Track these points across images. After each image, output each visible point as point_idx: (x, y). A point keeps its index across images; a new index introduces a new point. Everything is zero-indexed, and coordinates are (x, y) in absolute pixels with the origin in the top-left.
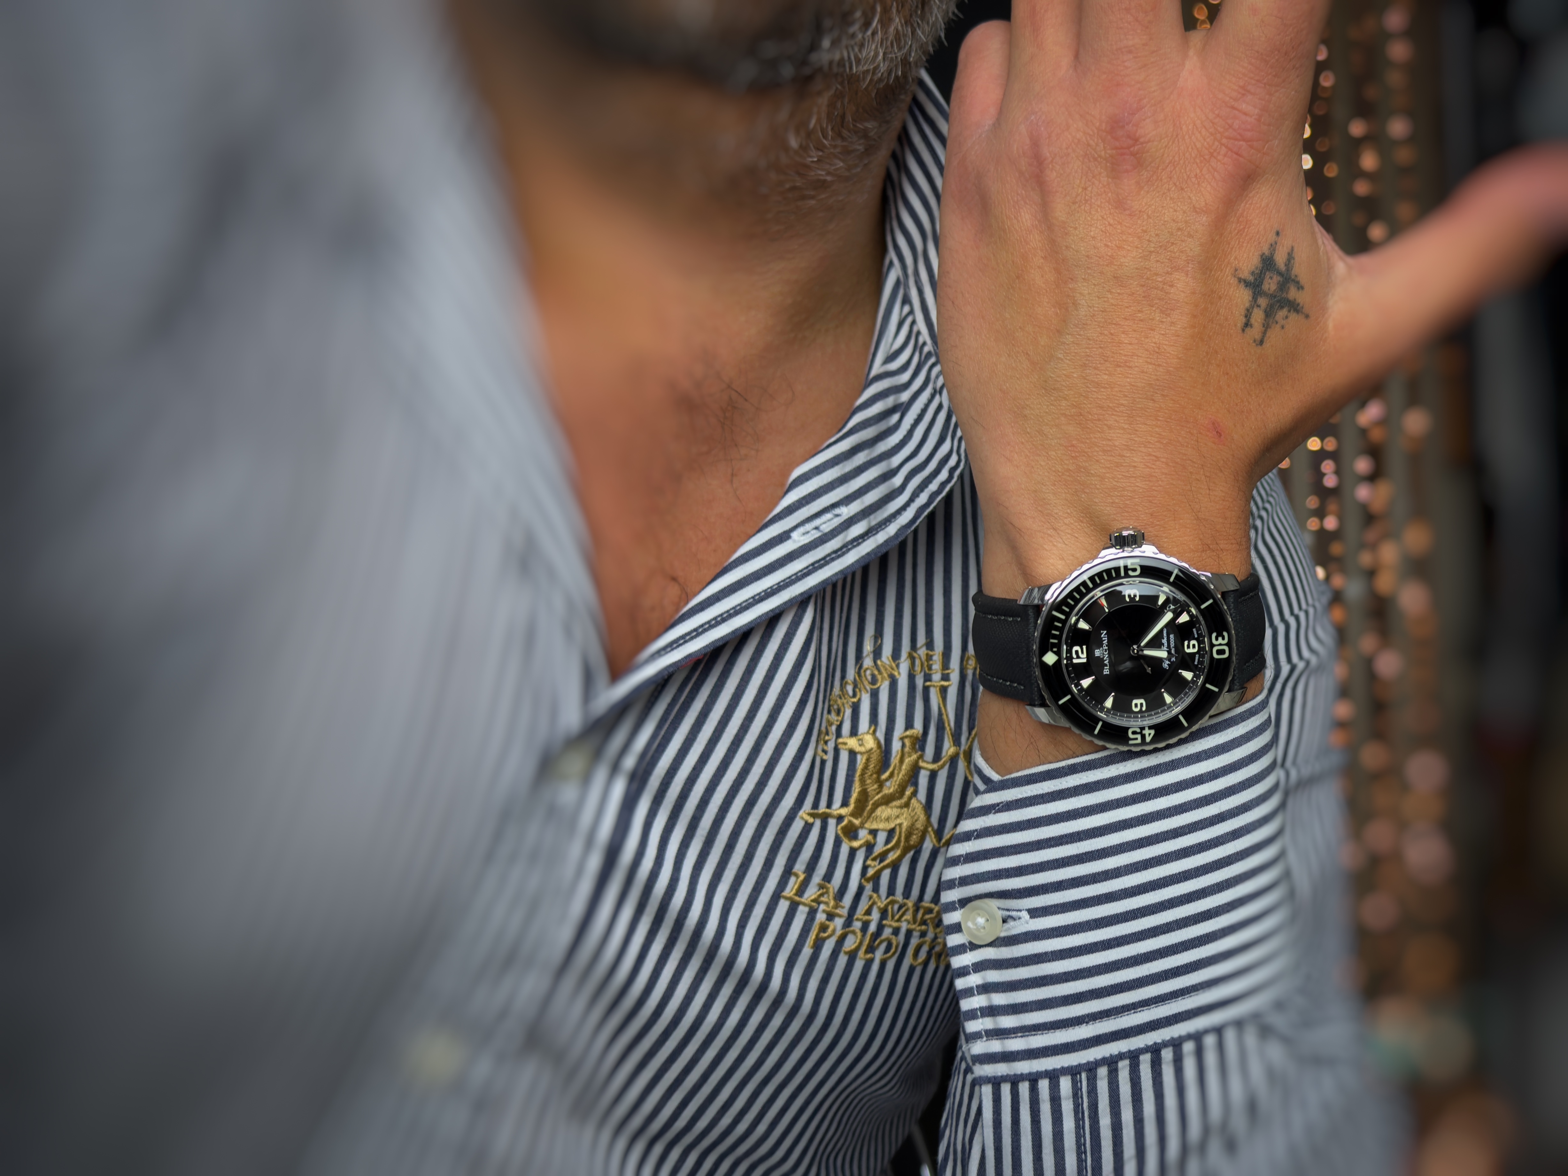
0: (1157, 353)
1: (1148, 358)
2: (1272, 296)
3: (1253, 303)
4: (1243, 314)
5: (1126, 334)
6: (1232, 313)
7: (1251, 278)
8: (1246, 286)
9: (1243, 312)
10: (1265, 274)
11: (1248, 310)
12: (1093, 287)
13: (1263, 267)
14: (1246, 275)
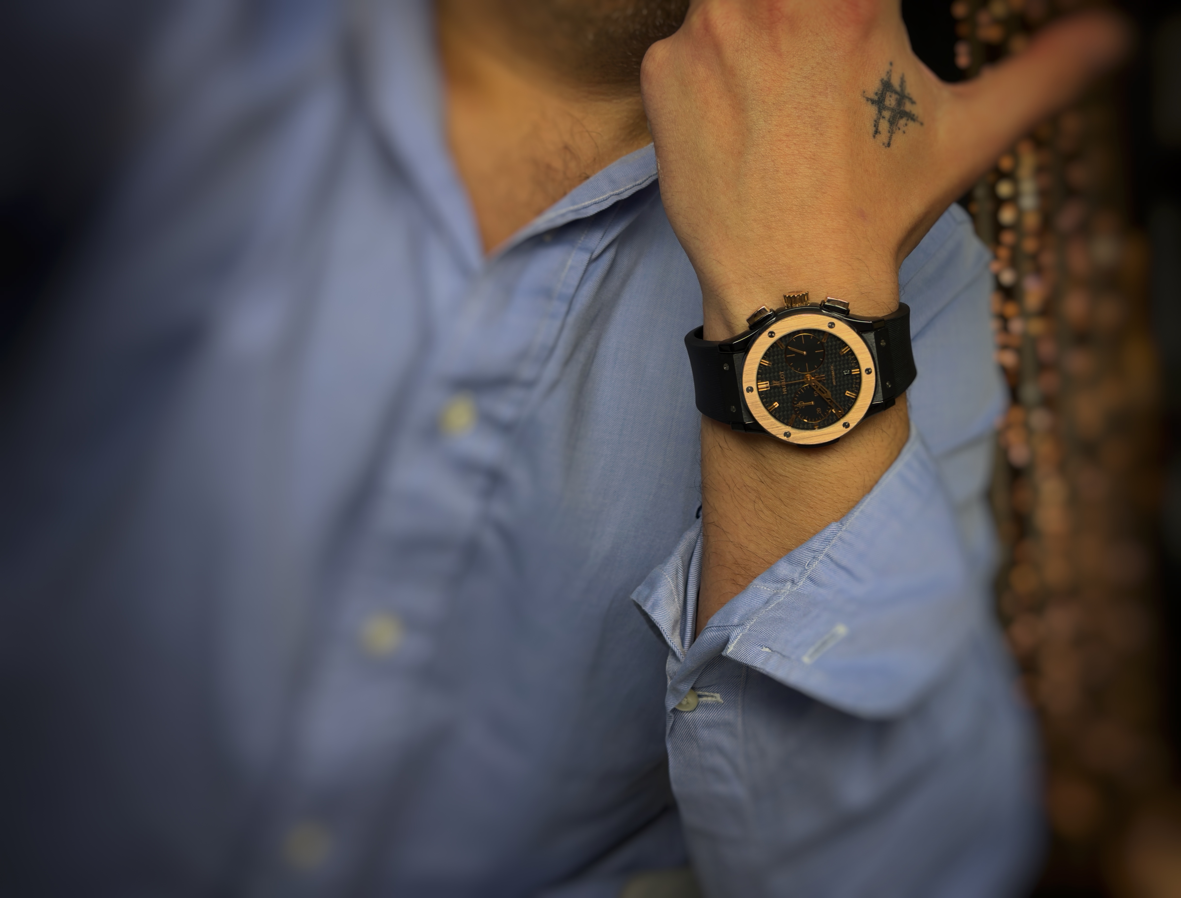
0: (813, 159)
1: (807, 164)
2: (893, 109)
3: (879, 115)
5: (789, 147)
6: (864, 124)
7: (876, 98)
8: (873, 103)
9: (873, 123)
10: (886, 94)
11: (875, 121)
12: (759, 113)
13: (883, 89)
14: (872, 95)
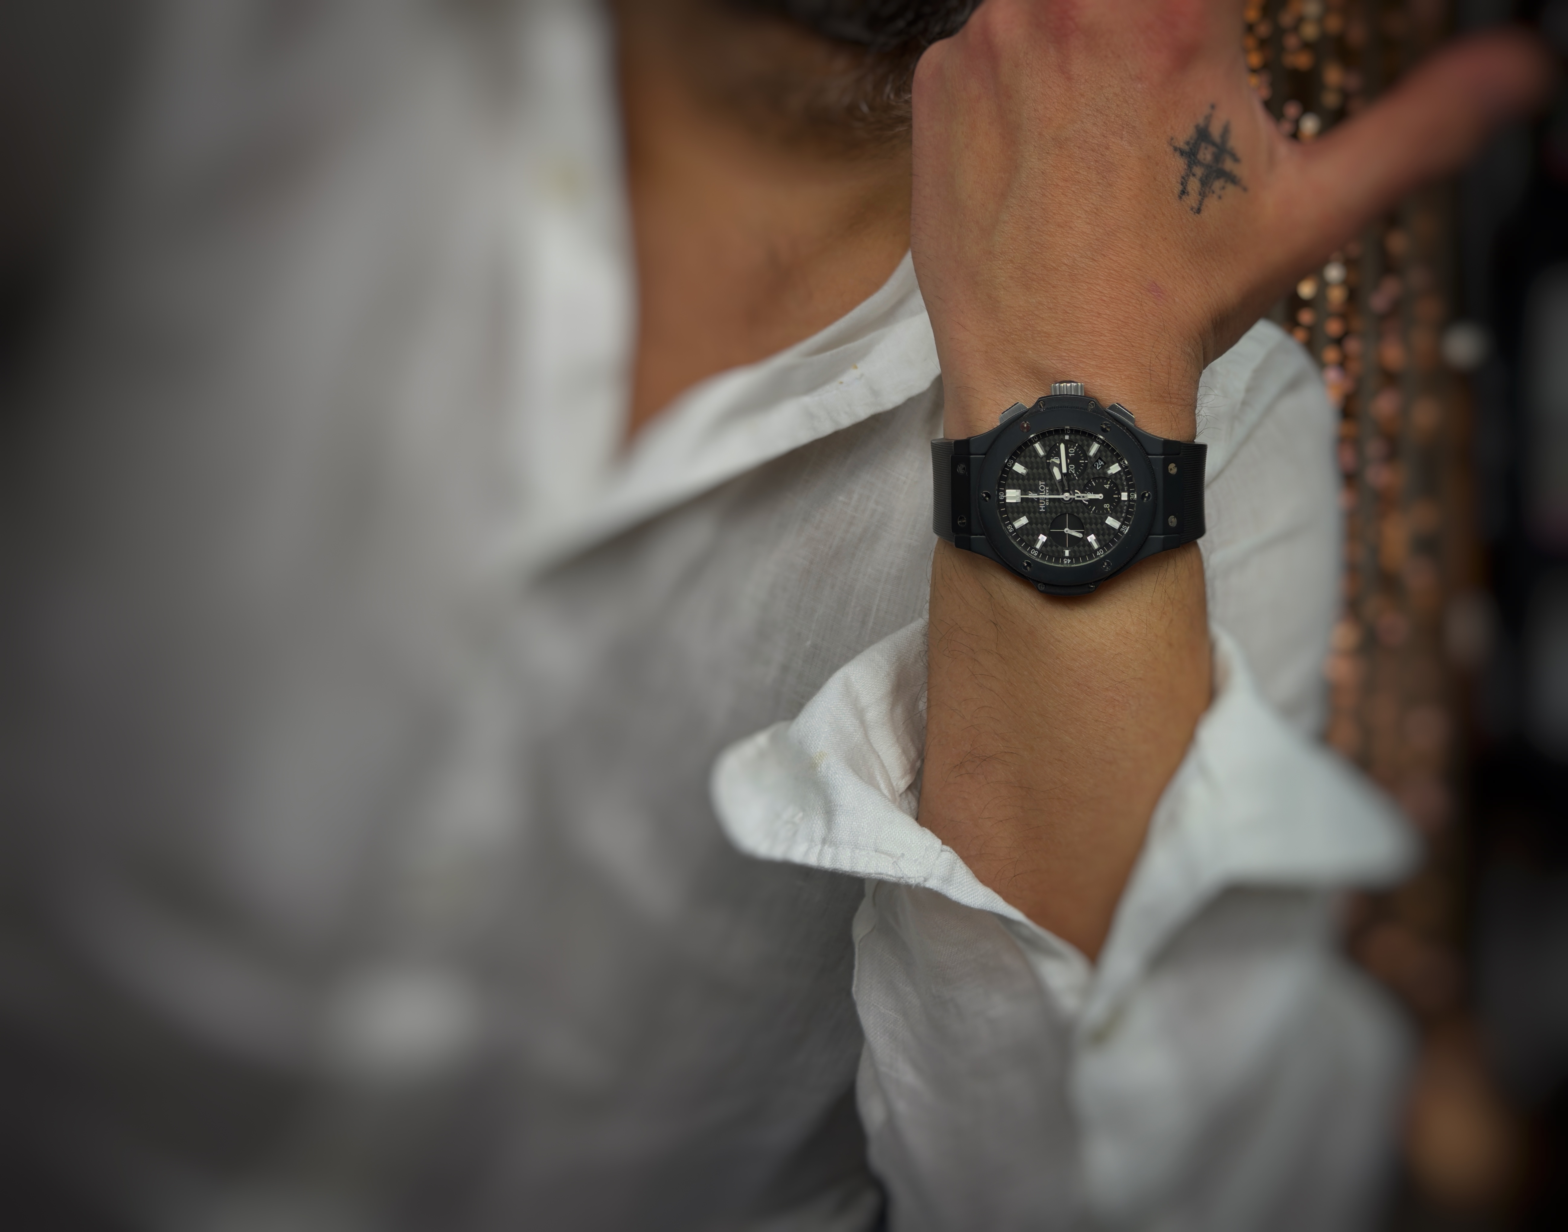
2: (1208, 166)
3: (1189, 171)
4: (1179, 181)
6: (1168, 179)
8: (1181, 155)
10: (1200, 145)
11: (1183, 178)
12: (1033, 148)
13: (1198, 138)
14: (1181, 144)
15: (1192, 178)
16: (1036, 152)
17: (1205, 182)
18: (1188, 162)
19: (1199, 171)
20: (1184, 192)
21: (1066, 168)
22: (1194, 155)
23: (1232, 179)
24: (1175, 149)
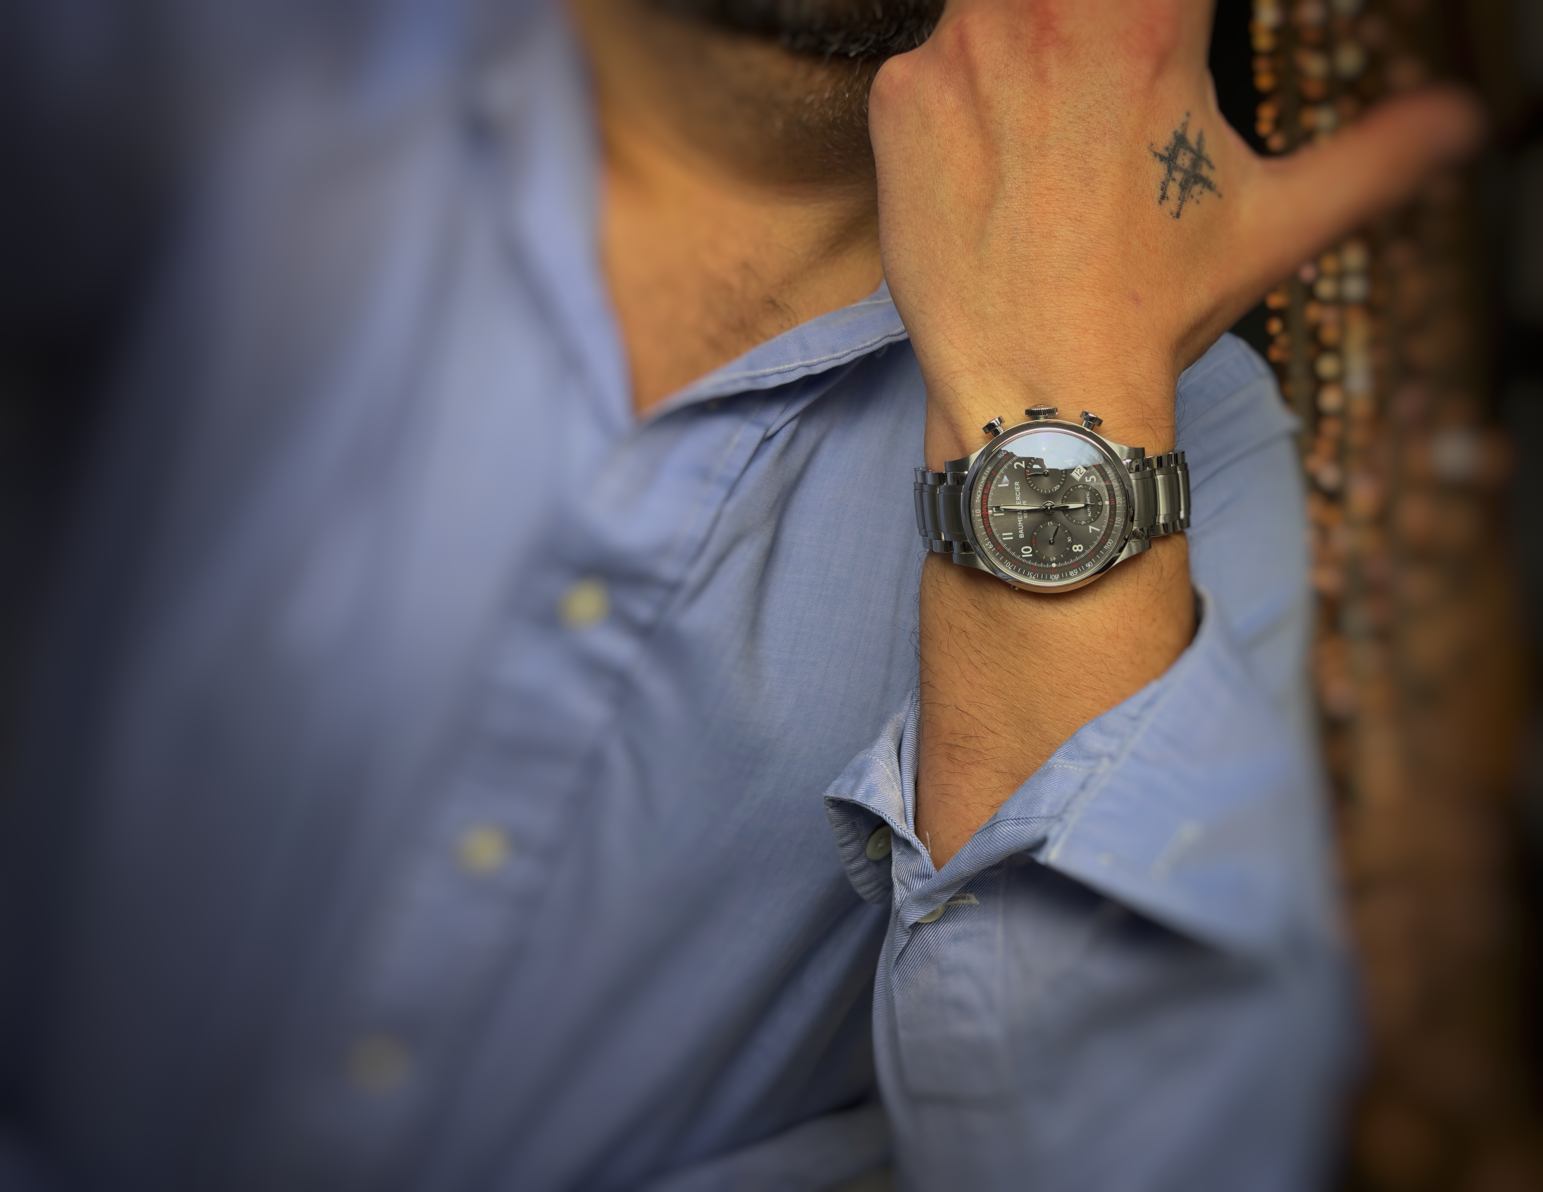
0: (1080, 221)
2: (1185, 172)
3: (1169, 176)
4: (1159, 187)
6: (1149, 185)
7: (1166, 154)
9: (1160, 185)
11: (1163, 183)
12: (1016, 158)
13: (1176, 144)
14: (1161, 150)
15: (1171, 183)
16: (1020, 162)
17: (1184, 187)
18: (1168, 166)
19: (1178, 176)
20: (1163, 197)
21: (1049, 177)
22: (1172, 160)
23: (1208, 184)
24: (1156, 154)
